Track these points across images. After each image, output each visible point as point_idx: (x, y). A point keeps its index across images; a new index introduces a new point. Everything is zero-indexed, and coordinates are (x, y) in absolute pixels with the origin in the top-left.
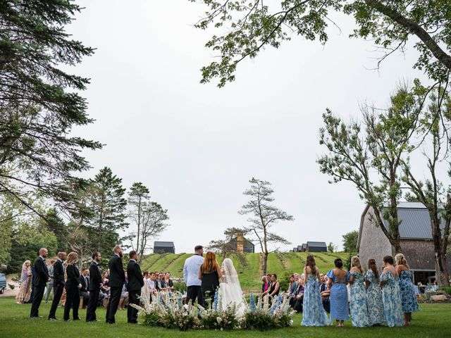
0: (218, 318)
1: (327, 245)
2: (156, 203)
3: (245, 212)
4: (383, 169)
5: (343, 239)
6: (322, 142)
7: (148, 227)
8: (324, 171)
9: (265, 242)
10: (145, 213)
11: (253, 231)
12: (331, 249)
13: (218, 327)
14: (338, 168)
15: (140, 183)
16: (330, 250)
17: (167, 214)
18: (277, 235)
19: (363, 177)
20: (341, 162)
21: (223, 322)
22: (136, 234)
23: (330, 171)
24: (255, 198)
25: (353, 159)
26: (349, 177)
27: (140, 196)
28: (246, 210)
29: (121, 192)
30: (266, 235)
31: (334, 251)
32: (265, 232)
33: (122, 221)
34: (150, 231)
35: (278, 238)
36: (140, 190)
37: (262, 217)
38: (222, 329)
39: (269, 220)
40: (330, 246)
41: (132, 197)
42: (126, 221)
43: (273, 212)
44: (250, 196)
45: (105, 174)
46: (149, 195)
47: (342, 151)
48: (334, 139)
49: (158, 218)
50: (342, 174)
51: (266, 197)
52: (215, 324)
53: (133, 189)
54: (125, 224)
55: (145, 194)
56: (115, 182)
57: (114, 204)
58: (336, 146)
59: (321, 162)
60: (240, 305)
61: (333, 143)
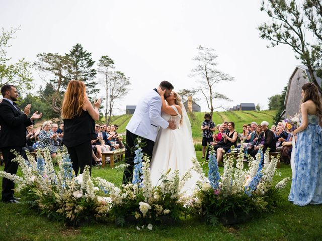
0: (141, 204)
1: (256, 105)
2: (120, 72)
3: (194, 76)
4: (318, 32)
5: (269, 100)
6: (262, 9)
7: (114, 92)
8: (263, 36)
9: (211, 100)
10: (112, 80)
11: (200, 91)
12: (259, 109)
13: (144, 221)
14: (275, 34)
15: (107, 56)
16: (257, 109)
17: (129, 81)
18: (221, 94)
19: (300, 40)
20: (278, 29)
21: (152, 211)
22: (106, 98)
23: (268, 37)
24: (202, 63)
25: (291, 23)
26: (286, 41)
27: (107, 66)
28: (194, 73)
29: (91, 63)
30: (211, 94)
31: (261, 110)
32: (211, 92)
33: (93, 87)
34: (116, 95)
35: (222, 96)
36: (107, 61)
37: (208, 79)
38: (150, 227)
39: (214, 81)
40: (258, 106)
41: (101, 68)
42: (96, 87)
43: (218, 74)
44: (198, 61)
45: (77, 49)
46: (114, 65)
47: (281, 17)
48: (274, 6)
49: (122, 84)
50: (279, 39)
51: (211, 62)
52: (137, 216)
53: (101, 61)
54: (97, 90)
55: (111, 65)
56: (85, 56)
57: (86, 74)
58: (275, 11)
59: (261, 29)
60: (187, 176)
61: (273, 10)
